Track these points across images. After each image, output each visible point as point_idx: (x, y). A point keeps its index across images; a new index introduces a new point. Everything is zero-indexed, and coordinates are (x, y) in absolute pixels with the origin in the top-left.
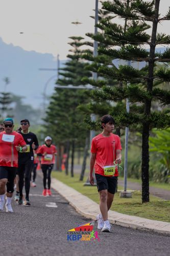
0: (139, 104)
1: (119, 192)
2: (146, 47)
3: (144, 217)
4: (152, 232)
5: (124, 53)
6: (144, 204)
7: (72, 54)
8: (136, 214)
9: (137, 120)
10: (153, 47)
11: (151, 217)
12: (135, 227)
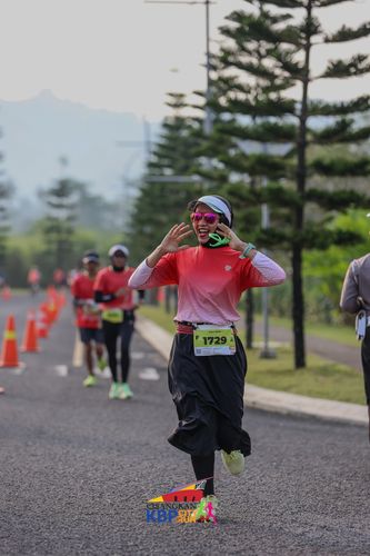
0: (284, 211)
1: (257, 349)
2: (292, 120)
3: (300, 393)
4: (314, 419)
5: (256, 131)
6: (299, 371)
7: (171, 122)
8: (286, 389)
9: (281, 238)
10: (303, 121)
11: (310, 394)
12: (285, 412)
